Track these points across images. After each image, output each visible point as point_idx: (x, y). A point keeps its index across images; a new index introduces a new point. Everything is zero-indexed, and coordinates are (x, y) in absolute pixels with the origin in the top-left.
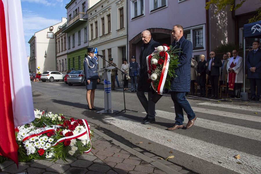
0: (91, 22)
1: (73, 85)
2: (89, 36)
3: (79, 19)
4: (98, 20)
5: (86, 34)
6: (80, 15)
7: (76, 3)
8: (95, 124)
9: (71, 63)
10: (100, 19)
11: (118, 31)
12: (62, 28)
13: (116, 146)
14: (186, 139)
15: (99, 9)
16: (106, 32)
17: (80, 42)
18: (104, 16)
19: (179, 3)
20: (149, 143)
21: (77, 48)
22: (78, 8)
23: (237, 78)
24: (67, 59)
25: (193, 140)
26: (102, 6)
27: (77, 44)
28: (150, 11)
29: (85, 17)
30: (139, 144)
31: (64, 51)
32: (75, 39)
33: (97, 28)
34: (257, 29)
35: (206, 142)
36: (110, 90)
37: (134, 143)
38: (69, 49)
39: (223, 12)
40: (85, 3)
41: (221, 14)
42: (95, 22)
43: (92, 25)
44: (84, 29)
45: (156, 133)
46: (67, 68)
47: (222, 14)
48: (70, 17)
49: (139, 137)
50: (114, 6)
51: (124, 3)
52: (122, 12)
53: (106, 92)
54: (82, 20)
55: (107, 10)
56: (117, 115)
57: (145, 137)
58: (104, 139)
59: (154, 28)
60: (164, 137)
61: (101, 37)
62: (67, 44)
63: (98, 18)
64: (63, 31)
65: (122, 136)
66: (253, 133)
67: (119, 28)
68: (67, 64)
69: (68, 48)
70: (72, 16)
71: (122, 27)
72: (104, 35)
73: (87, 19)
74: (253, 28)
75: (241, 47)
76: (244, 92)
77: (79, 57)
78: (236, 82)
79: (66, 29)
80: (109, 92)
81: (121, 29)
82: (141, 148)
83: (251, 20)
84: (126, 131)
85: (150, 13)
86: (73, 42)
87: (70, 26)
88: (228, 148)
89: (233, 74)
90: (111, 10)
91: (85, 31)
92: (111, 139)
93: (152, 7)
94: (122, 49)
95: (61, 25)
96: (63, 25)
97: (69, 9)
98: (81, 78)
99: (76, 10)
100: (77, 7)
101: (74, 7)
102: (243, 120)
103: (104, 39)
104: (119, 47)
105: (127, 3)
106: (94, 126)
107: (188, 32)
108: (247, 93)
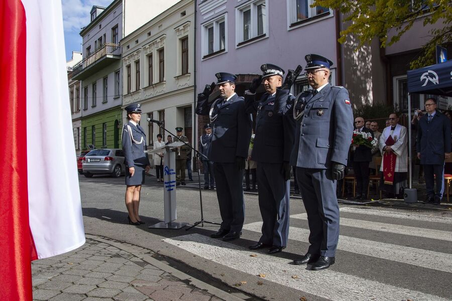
0: (128, 61)
1: (94, 176)
2: (122, 87)
3: (106, 55)
4: (140, 58)
5: (118, 83)
6: (107, 47)
7: (100, 26)
8: (149, 248)
9: (89, 136)
10: (145, 57)
11: (178, 78)
12: (72, 70)
13: (200, 291)
14: (325, 275)
15: (144, 38)
16: (156, 80)
17: (106, 97)
18: (153, 51)
19: (289, 31)
20: (260, 284)
21: (100, 107)
22: (105, 35)
23: (399, 163)
24: (80, 128)
25: (339, 276)
26: (149, 34)
27: (100, 100)
28: (237, 44)
29: (116, 53)
30: (240, 285)
31: (76, 112)
32: (97, 92)
33: (138, 72)
34: (431, 79)
35: (362, 279)
36: (174, 186)
37: (231, 283)
38: (85, 109)
39: (364, 47)
40: (117, 26)
41: (360, 52)
42: (135, 62)
43: (129, 67)
44: (114, 73)
45: (268, 263)
46: (80, 145)
47: (362, 50)
48: (88, 52)
49: (238, 272)
50: (170, 33)
51: (189, 28)
52: (186, 45)
53: (168, 188)
54: (111, 57)
55: (158, 40)
56: (188, 232)
57: (249, 272)
58: (173, 276)
59: (245, 75)
60: (285, 271)
61: (145, 89)
62: (82, 101)
63: (140, 54)
64: (74, 77)
65: (206, 271)
66: (441, 259)
67: (179, 72)
68: (80, 138)
69: (83, 108)
70: (92, 50)
71: (185, 71)
72: (151, 85)
73: (120, 56)
74: (422, 77)
75: (396, 109)
76: (410, 187)
77: (104, 124)
78: (397, 170)
79: (80, 73)
80: (172, 189)
81: (183, 74)
82: (246, 293)
83: (413, 63)
84: (210, 261)
85: (237, 47)
86: (93, 98)
87: (88, 68)
88: (405, 288)
89: (392, 156)
90: (165, 41)
91: (115, 78)
92: (187, 277)
93: (240, 38)
94: (185, 111)
95: (71, 66)
96: (74, 65)
97: (86, 37)
98: (108, 164)
99: (100, 39)
100: (101, 34)
101: (96, 33)
102: (418, 237)
103: (151, 93)
104: (179, 108)
105: (195, 28)
106: (149, 253)
107: (306, 83)
108: (415, 189)
